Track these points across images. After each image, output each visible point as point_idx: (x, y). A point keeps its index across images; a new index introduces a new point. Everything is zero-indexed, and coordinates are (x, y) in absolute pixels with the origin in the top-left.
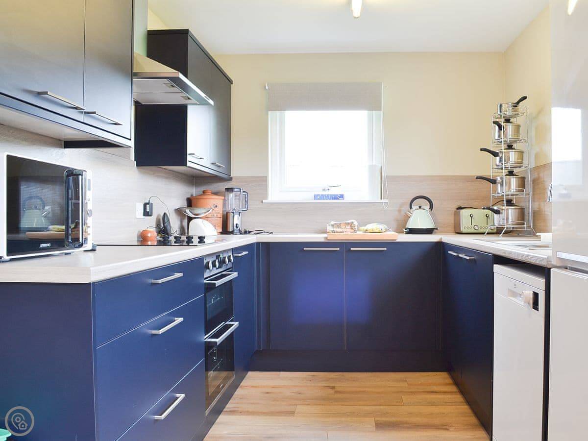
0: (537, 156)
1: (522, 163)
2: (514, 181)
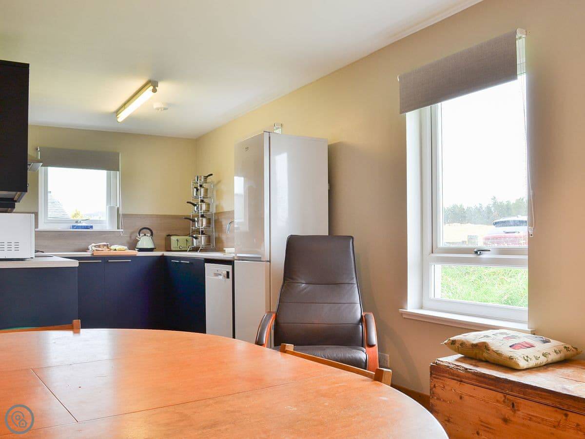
0: (217, 207)
1: (209, 211)
2: (204, 220)
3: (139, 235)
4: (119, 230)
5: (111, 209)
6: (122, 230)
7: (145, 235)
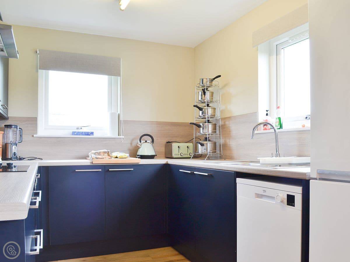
1: (214, 115)
2: (210, 126)
3: (140, 142)
4: (120, 137)
5: (112, 115)
6: (123, 137)
7: (146, 141)
